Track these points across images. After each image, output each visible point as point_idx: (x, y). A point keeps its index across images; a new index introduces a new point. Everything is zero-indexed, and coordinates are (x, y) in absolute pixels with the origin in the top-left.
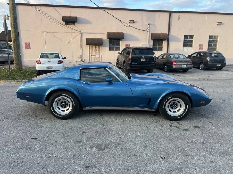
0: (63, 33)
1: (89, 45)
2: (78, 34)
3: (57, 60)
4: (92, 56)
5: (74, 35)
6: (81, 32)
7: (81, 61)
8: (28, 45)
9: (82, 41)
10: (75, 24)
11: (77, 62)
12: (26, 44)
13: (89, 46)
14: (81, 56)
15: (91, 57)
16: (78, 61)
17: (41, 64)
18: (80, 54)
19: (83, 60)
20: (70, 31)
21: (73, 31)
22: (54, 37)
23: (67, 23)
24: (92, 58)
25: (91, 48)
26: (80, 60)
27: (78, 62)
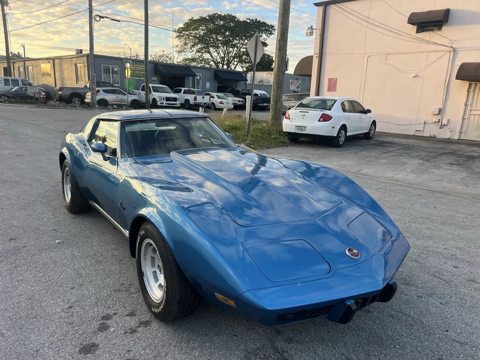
0: (408, 53)
1: (469, 80)
2: (444, 55)
3: (319, 113)
4: (473, 112)
5: (434, 56)
6: (452, 47)
7: (439, 122)
8: (333, 82)
9: (451, 72)
10: (443, 28)
11: (426, 125)
12: (330, 80)
13: (470, 85)
14: (440, 111)
15: (468, 112)
16: (430, 122)
17: (289, 119)
18: (440, 105)
19: (445, 122)
20: (425, 47)
21: (433, 47)
22: (385, 64)
23: (423, 27)
24: (472, 117)
25: (474, 91)
26: (436, 119)
27: (429, 124)
